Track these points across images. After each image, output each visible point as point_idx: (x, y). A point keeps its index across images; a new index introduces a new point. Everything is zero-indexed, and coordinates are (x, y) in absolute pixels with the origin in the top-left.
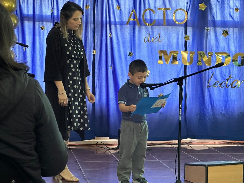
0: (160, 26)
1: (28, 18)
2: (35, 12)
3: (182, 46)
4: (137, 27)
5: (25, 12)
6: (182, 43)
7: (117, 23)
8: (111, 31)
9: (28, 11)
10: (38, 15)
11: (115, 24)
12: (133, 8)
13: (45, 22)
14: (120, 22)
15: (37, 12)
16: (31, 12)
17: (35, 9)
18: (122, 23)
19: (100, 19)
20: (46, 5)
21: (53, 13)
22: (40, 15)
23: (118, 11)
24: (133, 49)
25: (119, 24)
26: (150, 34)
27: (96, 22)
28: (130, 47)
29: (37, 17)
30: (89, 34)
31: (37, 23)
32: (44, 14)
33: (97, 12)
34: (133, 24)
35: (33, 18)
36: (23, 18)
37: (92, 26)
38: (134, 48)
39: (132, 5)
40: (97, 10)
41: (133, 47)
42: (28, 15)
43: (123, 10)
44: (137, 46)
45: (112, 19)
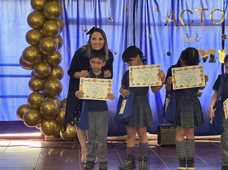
0: (197, 26)
1: (72, 21)
2: (79, 16)
3: (220, 45)
4: (175, 28)
5: (70, 16)
6: (220, 42)
7: (156, 24)
8: (150, 32)
9: (72, 15)
10: (82, 18)
11: (154, 25)
12: (172, 9)
13: (88, 25)
14: (158, 23)
15: (81, 16)
16: (75, 16)
17: (79, 13)
18: (160, 25)
19: (139, 21)
20: (89, 9)
21: (96, 17)
22: (83, 18)
23: (157, 13)
24: (171, 48)
25: (158, 26)
26: (188, 34)
27: (136, 24)
28: (168, 47)
29: (80, 21)
30: (129, 35)
31: (81, 26)
32: (87, 17)
33: (137, 15)
34: (171, 25)
35: (78, 22)
36: (68, 22)
37: (132, 27)
38: (173, 47)
39: (170, 7)
40: (137, 13)
41: (171, 47)
42: (72, 18)
43: (161, 12)
44: (175, 46)
45: (151, 21)
